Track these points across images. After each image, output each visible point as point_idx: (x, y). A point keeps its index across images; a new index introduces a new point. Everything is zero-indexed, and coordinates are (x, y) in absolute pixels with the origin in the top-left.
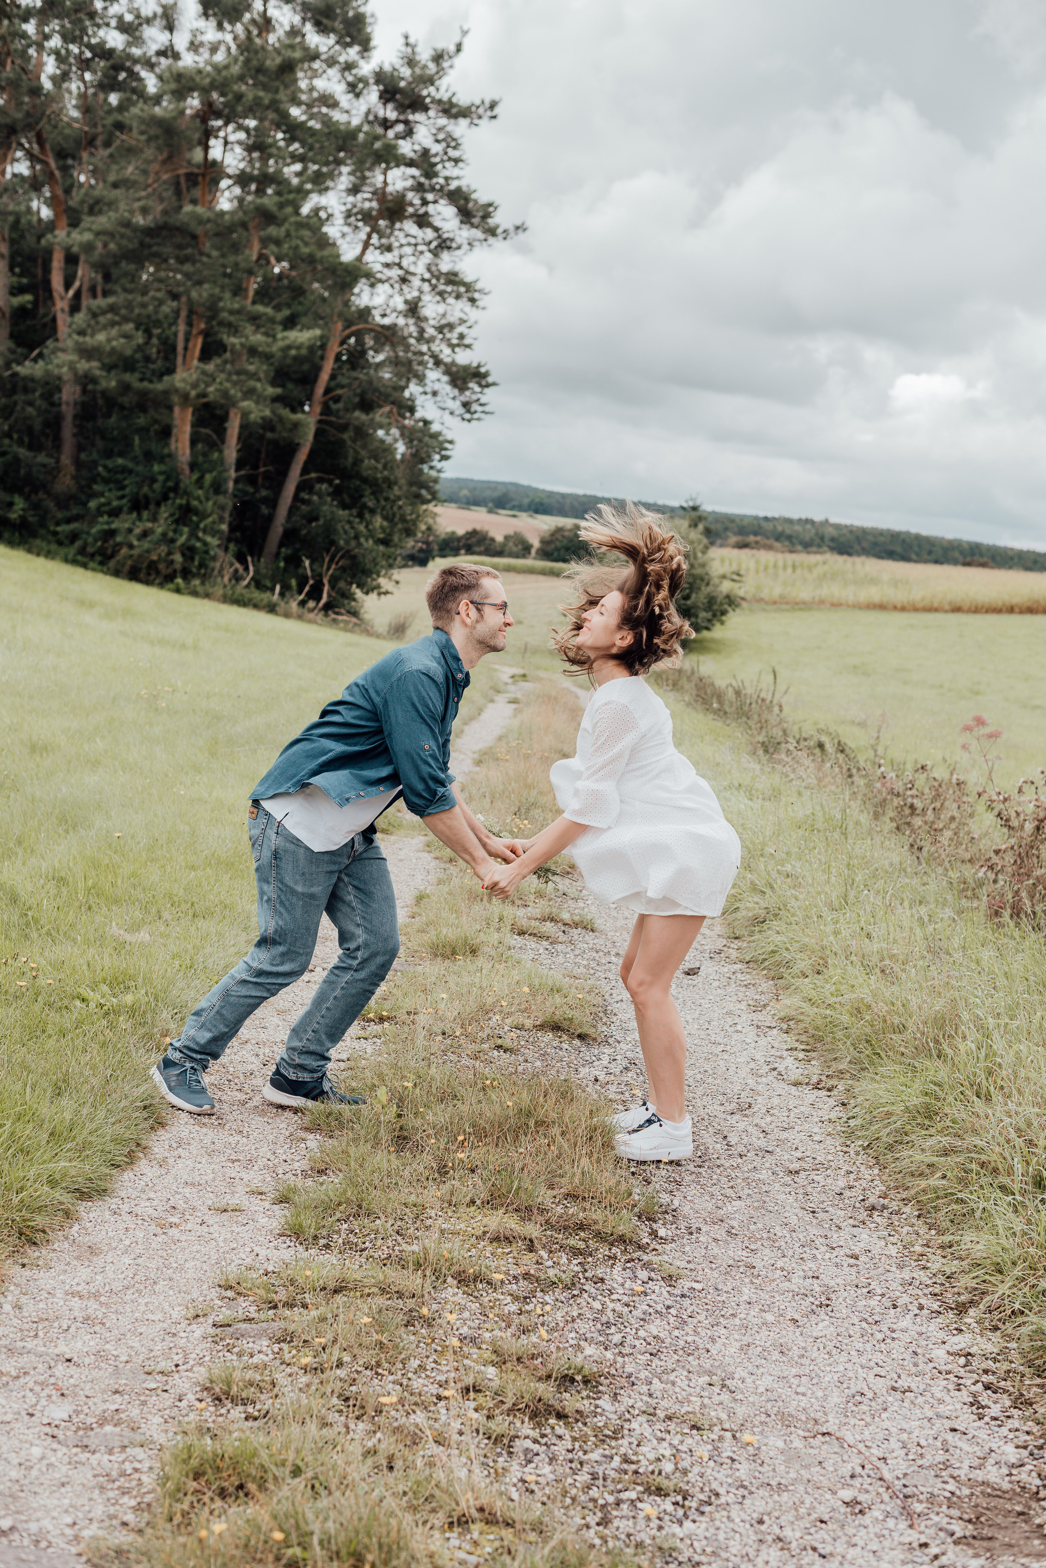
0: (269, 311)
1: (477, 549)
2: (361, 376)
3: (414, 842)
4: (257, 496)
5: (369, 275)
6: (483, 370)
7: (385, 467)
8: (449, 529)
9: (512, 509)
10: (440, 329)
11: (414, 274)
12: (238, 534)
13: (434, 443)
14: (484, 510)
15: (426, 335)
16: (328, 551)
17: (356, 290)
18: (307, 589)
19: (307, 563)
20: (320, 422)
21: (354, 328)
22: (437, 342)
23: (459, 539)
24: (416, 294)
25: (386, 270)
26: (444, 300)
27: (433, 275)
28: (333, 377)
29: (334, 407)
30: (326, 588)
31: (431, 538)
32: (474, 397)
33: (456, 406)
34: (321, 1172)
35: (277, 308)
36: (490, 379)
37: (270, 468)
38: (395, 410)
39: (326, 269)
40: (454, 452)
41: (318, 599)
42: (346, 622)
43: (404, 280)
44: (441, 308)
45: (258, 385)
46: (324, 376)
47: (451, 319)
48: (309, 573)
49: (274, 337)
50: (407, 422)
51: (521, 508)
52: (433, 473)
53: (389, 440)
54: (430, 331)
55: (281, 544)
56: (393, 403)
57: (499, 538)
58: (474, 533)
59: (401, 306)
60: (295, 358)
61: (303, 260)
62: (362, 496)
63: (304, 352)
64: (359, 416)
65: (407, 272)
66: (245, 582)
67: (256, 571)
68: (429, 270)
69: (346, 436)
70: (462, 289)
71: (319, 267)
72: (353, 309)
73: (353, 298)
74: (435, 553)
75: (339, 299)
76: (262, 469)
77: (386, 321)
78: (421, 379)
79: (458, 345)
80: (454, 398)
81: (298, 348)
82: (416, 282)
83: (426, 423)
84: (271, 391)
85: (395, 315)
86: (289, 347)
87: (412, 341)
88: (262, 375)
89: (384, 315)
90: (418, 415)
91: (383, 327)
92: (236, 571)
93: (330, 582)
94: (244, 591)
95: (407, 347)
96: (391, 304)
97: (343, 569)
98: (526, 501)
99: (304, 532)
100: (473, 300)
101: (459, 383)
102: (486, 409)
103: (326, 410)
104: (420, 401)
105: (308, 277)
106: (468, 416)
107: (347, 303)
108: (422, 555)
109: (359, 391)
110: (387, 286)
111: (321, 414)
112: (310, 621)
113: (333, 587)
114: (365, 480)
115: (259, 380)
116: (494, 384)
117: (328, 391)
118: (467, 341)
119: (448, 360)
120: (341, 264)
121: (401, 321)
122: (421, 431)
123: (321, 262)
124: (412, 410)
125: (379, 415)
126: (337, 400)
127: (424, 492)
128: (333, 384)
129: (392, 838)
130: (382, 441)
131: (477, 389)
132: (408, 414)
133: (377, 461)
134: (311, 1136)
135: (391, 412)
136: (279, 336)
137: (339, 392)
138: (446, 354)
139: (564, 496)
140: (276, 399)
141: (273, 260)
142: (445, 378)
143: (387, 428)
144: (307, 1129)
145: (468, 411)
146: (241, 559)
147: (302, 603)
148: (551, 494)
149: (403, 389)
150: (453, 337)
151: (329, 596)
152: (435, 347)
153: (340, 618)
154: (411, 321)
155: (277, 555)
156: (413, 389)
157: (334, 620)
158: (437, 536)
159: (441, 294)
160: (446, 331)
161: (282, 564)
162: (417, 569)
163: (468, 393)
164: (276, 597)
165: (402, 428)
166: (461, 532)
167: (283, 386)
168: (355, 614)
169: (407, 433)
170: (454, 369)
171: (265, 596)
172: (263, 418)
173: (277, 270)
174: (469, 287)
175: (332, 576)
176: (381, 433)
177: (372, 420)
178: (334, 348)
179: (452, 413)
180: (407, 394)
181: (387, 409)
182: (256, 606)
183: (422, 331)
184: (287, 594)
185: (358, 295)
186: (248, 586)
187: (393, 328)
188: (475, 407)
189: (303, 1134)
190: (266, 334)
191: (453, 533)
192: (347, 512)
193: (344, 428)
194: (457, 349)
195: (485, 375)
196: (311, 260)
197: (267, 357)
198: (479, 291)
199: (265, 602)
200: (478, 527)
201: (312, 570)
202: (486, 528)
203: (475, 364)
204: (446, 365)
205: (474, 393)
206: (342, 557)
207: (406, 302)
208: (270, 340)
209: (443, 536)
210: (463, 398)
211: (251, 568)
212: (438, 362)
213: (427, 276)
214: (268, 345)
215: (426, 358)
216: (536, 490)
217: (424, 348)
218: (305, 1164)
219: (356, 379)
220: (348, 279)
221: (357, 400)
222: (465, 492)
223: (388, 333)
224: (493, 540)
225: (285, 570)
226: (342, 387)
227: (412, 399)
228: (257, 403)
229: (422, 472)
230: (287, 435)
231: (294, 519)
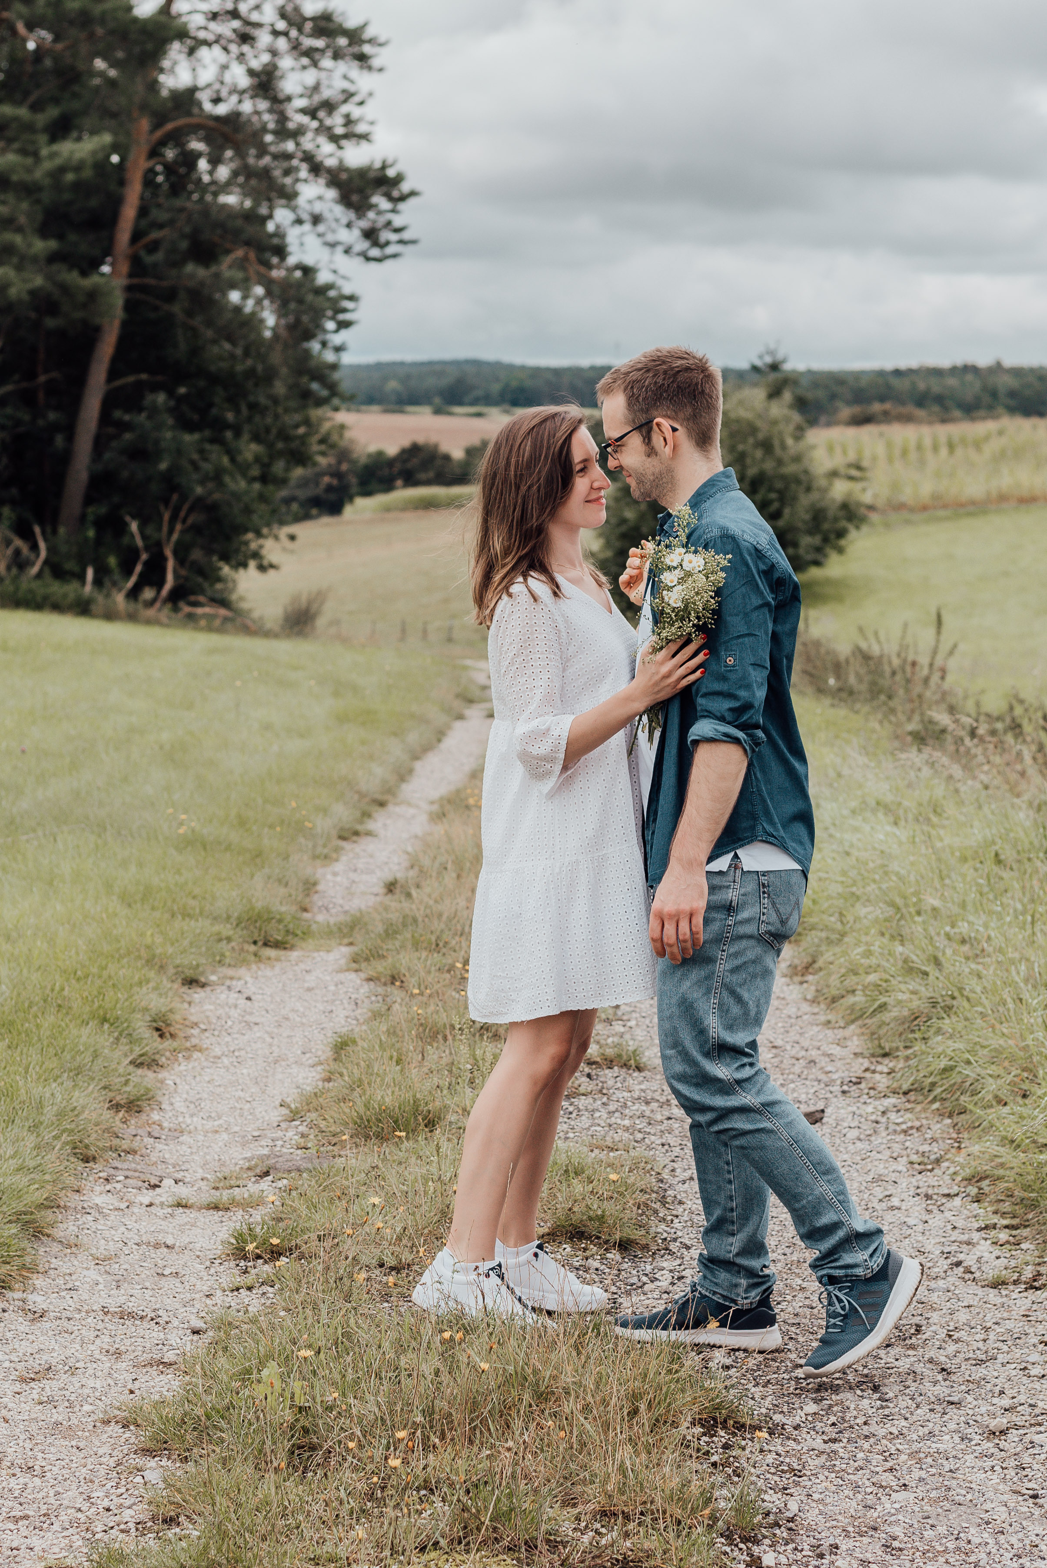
0: (23, 112)
1: (422, 476)
2: (189, 205)
3: (332, 957)
4: (41, 422)
5: (182, 34)
6: (391, 173)
7: (247, 353)
8: (372, 448)
9: (474, 402)
10: (311, 113)
11: (258, 25)
12: (14, 491)
13: (319, 301)
14: (426, 410)
15: (291, 125)
16: (166, 502)
17: (166, 64)
18: (138, 568)
19: (134, 526)
20: (129, 289)
21: (169, 126)
22: (310, 135)
23: (391, 462)
24: (266, 58)
25: (213, 25)
26: (315, 64)
27: (291, 24)
28: (143, 211)
29: (149, 259)
30: (170, 564)
31: (344, 467)
32: (382, 220)
33: (352, 237)
34: (171, 1521)
35: (36, 107)
36: (405, 187)
37: (54, 374)
38: (252, 255)
39: (112, 32)
40: (359, 313)
41: (159, 584)
42: (210, 617)
43: (245, 38)
44: (310, 77)
45: (18, 239)
46: (129, 213)
47: (326, 93)
48: (139, 542)
49: (36, 155)
50: (275, 274)
51: (489, 400)
52: (329, 357)
53: (249, 306)
54: (297, 119)
55: (89, 500)
56: (248, 243)
57: (458, 454)
58: (413, 450)
59: (246, 83)
60: (77, 186)
61: (71, 23)
62: (211, 405)
63: (88, 173)
64: (194, 271)
65: (247, 23)
66: (35, 570)
67: (50, 550)
68: (283, 15)
69: (176, 309)
70: (342, 41)
71: (100, 31)
72: (165, 93)
73: (162, 78)
74: (354, 489)
75: (139, 80)
76: (42, 379)
77: (222, 110)
78: (289, 196)
79: (346, 136)
80: (349, 225)
81: (78, 168)
82: (264, 38)
83: (308, 271)
84: (41, 246)
85: (234, 98)
86: (62, 170)
87: (269, 138)
88: (22, 220)
89: (217, 101)
90: (291, 260)
91: (217, 119)
92: (17, 552)
93: (175, 553)
94: (35, 585)
95: (263, 150)
96: (228, 77)
97: (196, 529)
98: (496, 388)
99: (125, 474)
100: (362, 58)
101: (355, 198)
102: (406, 235)
103: (137, 267)
104: (293, 236)
105: (84, 48)
106: (375, 252)
107: (153, 86)
108: (332, 497)
109: (187, 230)
110: (217, 50)
111: (131, 275)
112: (149, 622)
113: (181, 560)
114: (214, 379)
115: (20, 230)
116: (413, 194)
117: (136, 236)
118: (361, 128)
119: (330, 162)
120: (136, 20)
121: (247, 107)
122: (299, 285)
123: (102, 21)
124: (281, 251)
125: (226, 267)
126: (153, 247)
127: (315, 386)
128: (144, 223)
129: (294, 955)
130: (238, 309)
131: (384, 204)
132: (275, 260)
133: (234, 344)
134: (153, 1463)
135: (246, 259)
136: (44, 152)
137: (155, 235)
138: (326, 151)
139: (557, 372)
140: (53, 258)
141: (21, 28)
142: (332, 194)
143: (245, 288)
144: (148, 1452)
145: (376, 243)
146: (25, 532)
147: (134, 594)
148: (537, 372)
149: (264, 220)
150: (336, 122)
151: (176, 575)
152: (307, 142)
153: (199, 611)
154: (263, 105)
155: (83, 518)
156: (282, 216)
157: (191, 617)
158: (353, 462)
159: (309, 53)
160: (321, 114)
161: (91, 533)
162: (326, 520)
163: (371, 215)
164: (88, 588)
165: (269, 284)
166: (392, 450)
167: (61, 237)
168: (223, 602)
169: (276, 290)
170: (344, 176)
171: (69, 590)
172: (33, 293)
173: (31, 45)
174: (355, 36)
175: (178, 543)
176: (235, 296)
177: (217, 276)
178: (139, 165)
179: (347, 251)
180: (271, 227)
181: (240, 253)
182: (57, 607)
183: (283, 119)
184: (107, 583)
185: (172, 71)
186: (39, 575)
187: (233, 119)
188: (386, 235)
189: (139, 1461)
190: (23, 152)
191: (380, 454)
192: (196, 436)
193: (171, 295)
194: (344, 142)
195: (399, 179)
196: (84, 19)
197: (29, 190)
198: (370, 41)
199: (72, 596)
200: (421, 439)
201: (144, 537)
202: (433, 439)
203: (378, 165)
204: (329, 171)
205: (380, 213)
206: (191, 510)
207: (251, 73)
208: (29, 161)
209: (363, 460)
210: (364, 224)
211: (42, 545)
212: (316, 168)
213: (281, 25)
214: (29, 171)
215: (295, 162)
216: (511, 368)
217: (290, 146)
218: (141, 1512)
219: (182, 210)
220: (150, 46)
221: (184, 245)
222: (393, 385)
223: (226, 129)
224: (447, 458)
225: (98, 541)
226: (161, 226)
227: (280, 234)
228: (19, 268)
229: (307, 353)
230: (78, 315)
231: (107, 456)
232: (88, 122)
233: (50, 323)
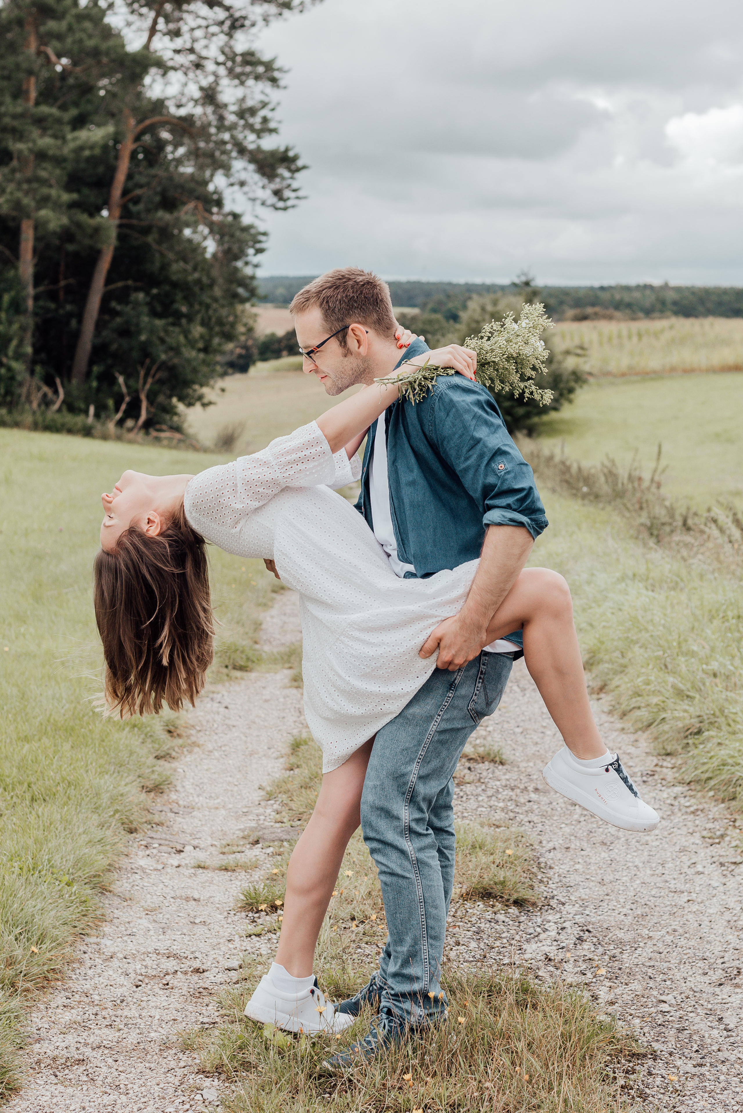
0: (54, 111)
2: (160, 174)
4: (61, 312)
5: (158, 63)
6: (291, 154)
7: (195, 269)
8: (269, 331)
10: (241, 115)
11: (206, 58)
12: (44, 355)
13: (244, 236)
15: (227, 123)
16: (142, 364)
17: (147, 81)
18: (123, 407)
19: (121, 380)
20: (120, 226)
21: (148, 122)
22: (239, 128)
23: (280, 340)
24: (211, 79)
25: (177, 57)
26: (242, 83)
27: (227, 58)
28: (130, 176)
29: (135, 208)
30: (144, 404)
31: (251, 342)
32: (285, 184)
33: (267, 194)
35: (63, 108)
36: (299, 163)
37: (71, 281)
38: (200, 206)
39: (113, 61)
41: (137, 417)
42: (170, 439)
43: (198, 66)
44: (240, 92)
45: (52, 192)
46: (121, 177)
47: (250, 103)
48: (124, 390)
49: (64, 139)
50: (215, 218)
52: (248, 271)
53: (197, 238)
54: (231, 118)
55: (91, 363)
56: (198, 198)
59: (197, 94)
60: (89, 160)
61: (88, 54)
62: (173, 302)
63: (97, 151)
64: (163, 216)
65: (200, 57)
66: (56, 406)
67: (67, 394)
68: (223, 52)
69: (150, 239)
70: (261, 69)
71: (105, 60)
72: (146, 101)
73: (144, 90)
74: (256, 357)
75: (130, 92)
76: (62, 283)
77: (182, 112)
78: (227, 168)
79: (262, 130)
80: (263, 187)
81: (92, 148)
82: (210, 67)
83: (236, 216)
84: (66, 197)
85: (191, 104)
86: (81, 148)
87: (213, 130)
88: (55, 181)
89: (179, 106)
90: (226, 209)
91: (181, 118)
92: (45, 395)
93: (148, 397)
94: (57, 416)
95: (208, 137)
96: (187, 91)
97: (161, 382)
99: (115, 346)
100: (274, 81)
101: (267, 170)
102: (300, 193)
103: (126, 213)
105: (95, 71)
106: (281, 204)
107: (139, 95)
108: (242, 361)
109: (159, 189)
110: (180, 73)
111: (121, 217)
112: (131, 442)
113: (151, 402)
114: (175, 285)
115: (52, 186)
116: (304, 167)
117: (125, 192)
118: (272, 125)
119: (251, 147)
120: (127, 54)
121: (198, 111)
122: (231, 225)
123: (107, 53)
124: (219, 203)
125: (184, 212)
126: (136, 200)
127: (241, 291)
128: (130, 184)
130: (190, 241)
131: (286, 174)
132: (215, 209)
133: (186, 263)
135: (196, 208)
136: (69, 136)
137: (138, 192)
138: (250, 140)
140: (73, 205)
141: (53, 57)
142: (252, 167)
143: (194, 225)
145: (281, 199)
146: (50, 382)
147: (120, 423)
149: (208, 182)
150: (256, 121)
151: (148, 412)
152: (237, 135)
153: (163, 435)
154: (210, 109)
155: (88, 374)
156: (218, 181)
157: (158, 439)
158: (256, 339)
159: (238, 76)
160: (247, 115)
161: (94, 384)
162: (238, 376)
163: (278, 180)
164: (91, 419)
165: (211, 225)
166: (281, 332)
167: (78, 191)
168: (177, 429)
169: (216, 228)
170: (261, 156)
171: (79, 420)
172: (61, 227)
173: (59, 68)
174: (269, 66)
175: (149, 391)
176: (187, 232)
177: (178, 219)
178: (128, 146)
179: (263, 204)
180: (211, 187)
181: (192, 204)
182: (70, 431)
183: (221, 118)
184: (103, 415)
185: (149, 86)
186: (59, 410)
187: (190, 118)
188: (287, 193)
190: (55, 136)
191: (273, 335)
193: (147, 231)
194: (261, 134)
195: (295, 158)
196: (96, 52)
197: (59, 161)
198: (278, 70)
199: (80, 425)
201: (128, 386)
203: (282, 149)
204: (251, 152)
205: (284, 179)
206: (158, 369)
207: (201, 89)
208: (59, 142)
209: (262, 339)
210: (273, 186)
211: (61, 391)
212: (242, 150)
214: (60, 148)
215: (229, 147)
217: (225, 136)
219: (155, 176)
220: (137, 70)
221: (157, 199)
222: (280, 291)
223: (185, 125)
225: (99, 389)
226: (141, 186)
227: (218, 192)
228: (54, 211)
229: (236, 270)
230: (87, 242)
231: (105, 333)
232: (97, 118)
233: (70, 247)
